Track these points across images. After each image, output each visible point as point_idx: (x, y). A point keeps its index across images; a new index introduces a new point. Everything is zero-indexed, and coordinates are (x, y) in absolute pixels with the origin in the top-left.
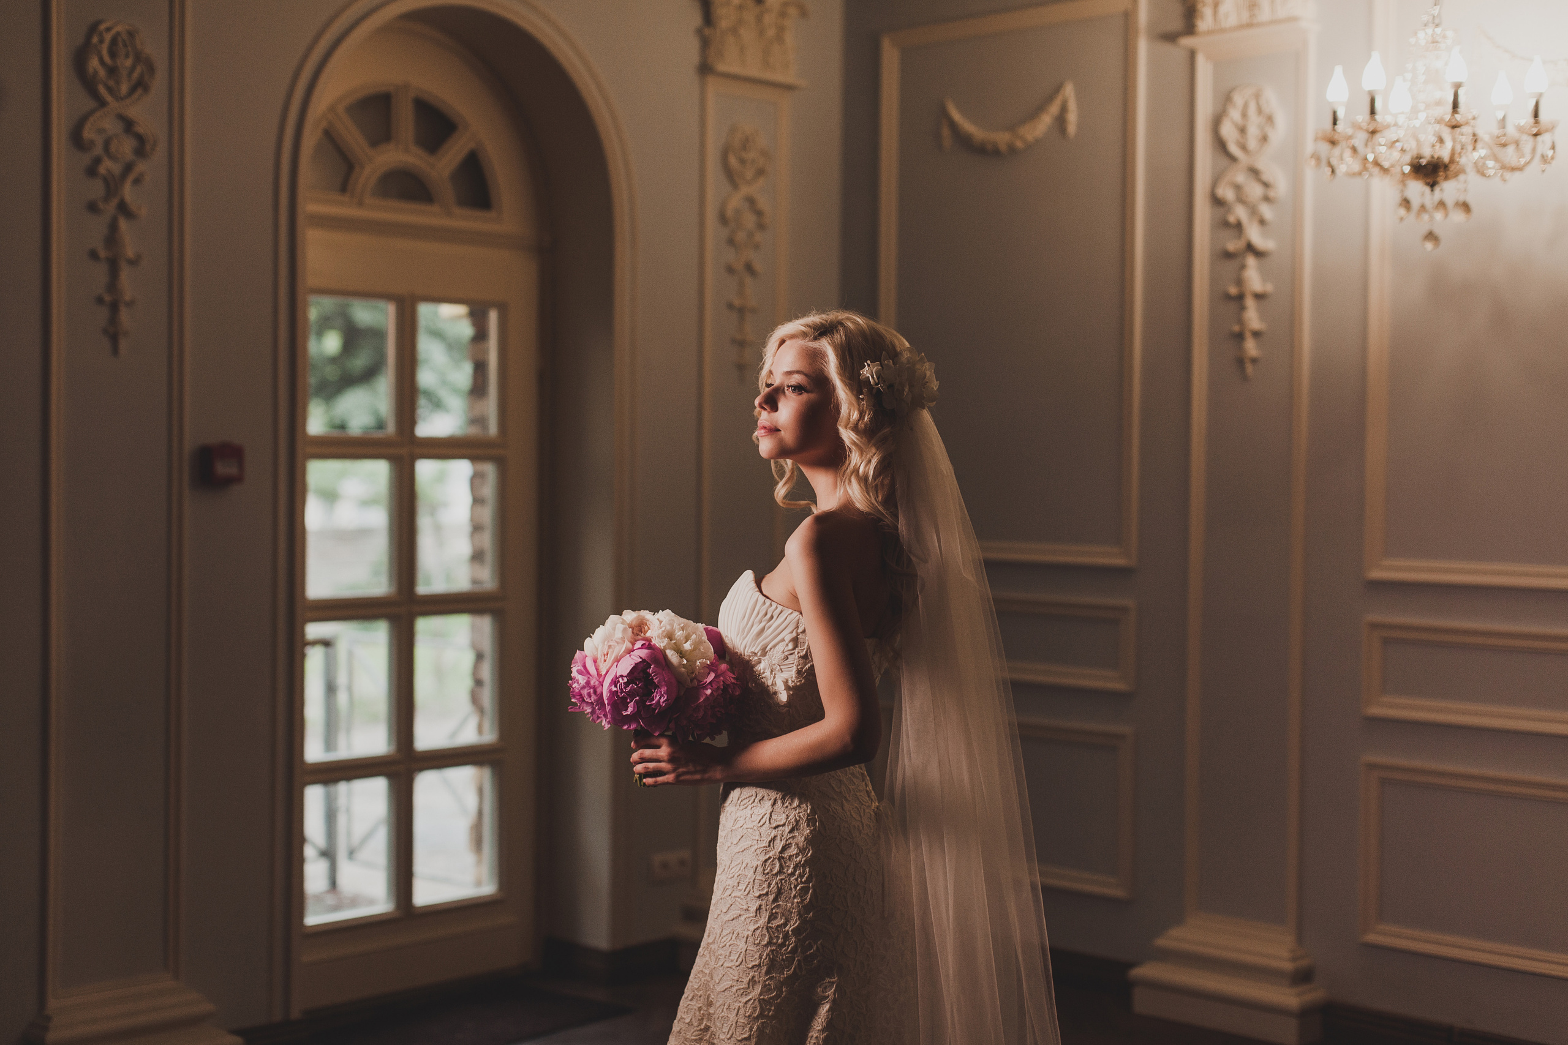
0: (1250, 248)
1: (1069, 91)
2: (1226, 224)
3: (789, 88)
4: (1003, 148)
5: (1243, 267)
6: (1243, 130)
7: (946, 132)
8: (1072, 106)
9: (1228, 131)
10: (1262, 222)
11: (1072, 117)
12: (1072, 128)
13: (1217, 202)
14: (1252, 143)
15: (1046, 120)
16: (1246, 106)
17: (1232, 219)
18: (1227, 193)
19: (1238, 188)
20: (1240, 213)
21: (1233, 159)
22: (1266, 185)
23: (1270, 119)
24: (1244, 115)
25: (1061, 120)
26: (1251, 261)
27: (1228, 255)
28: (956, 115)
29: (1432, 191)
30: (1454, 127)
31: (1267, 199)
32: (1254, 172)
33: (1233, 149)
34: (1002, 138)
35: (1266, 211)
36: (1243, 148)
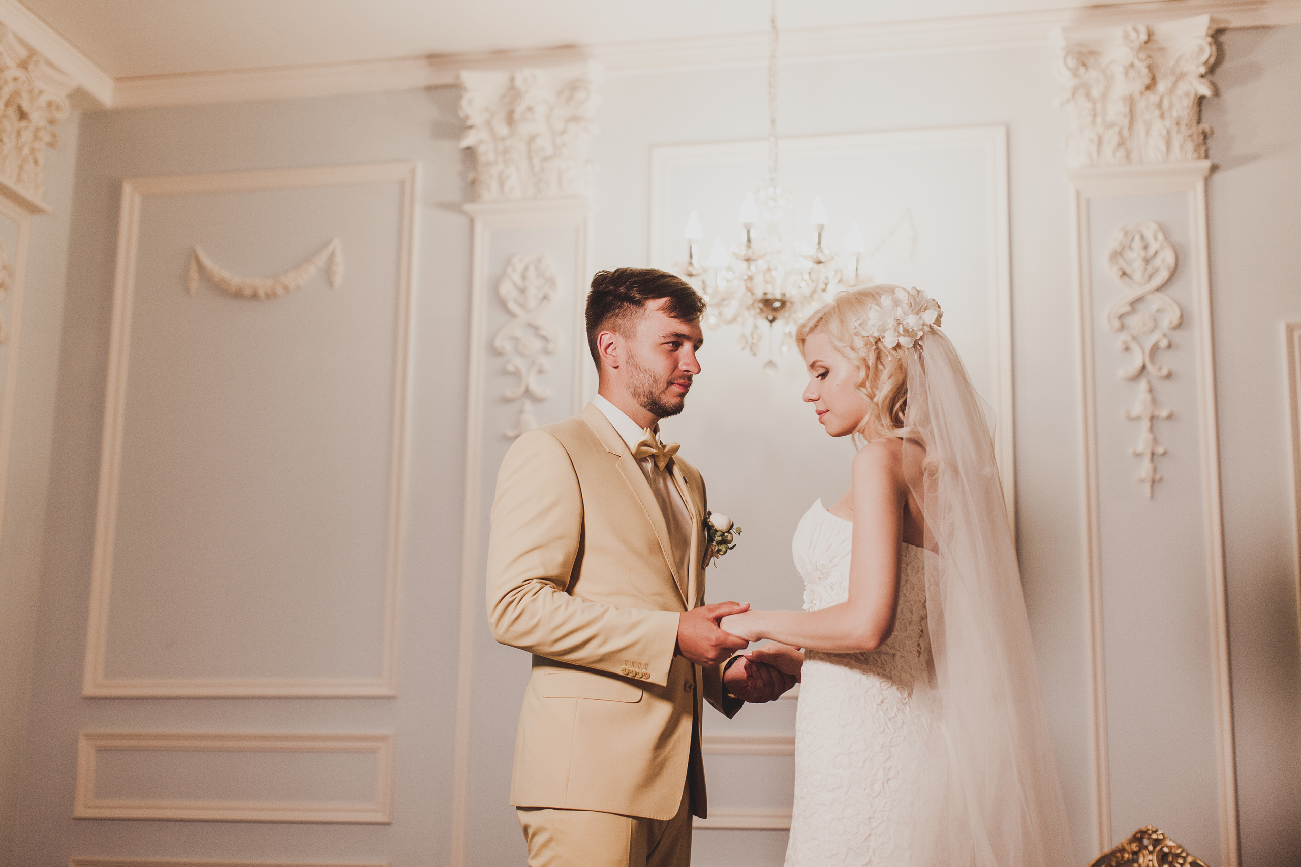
0: (528, 393)
1: (337, 245)
2: (505, 372)
3: (33, 209)
4: (261, 293)
5: (521, 412)
6: (523, 291)
7: (194, 274)
8: (339, 258)
9: (507, 290)
10: (541, 372)
11: (340, 269)
12: (338, 280)
13: (495, 352)
14: (532, 302)
15: (312, 270)
16: (526, 269)
17: (511, 368)
18: (501, 343)
19: (515, 340)
20: (519, 362)
21: (513, 315)
22: (545, 339)
23: (552, 282)
24: (524, 277)
25: (328, 273)
26: (528, 406)
27: (507, 401)
28: (207, 261)
29: (771, 326)
30: (819, 262)
31: (546, 352)
32: (534, 328)
33: (512, 306)
34: (262, 285)
35: (545, 361)
36: (523, 306)
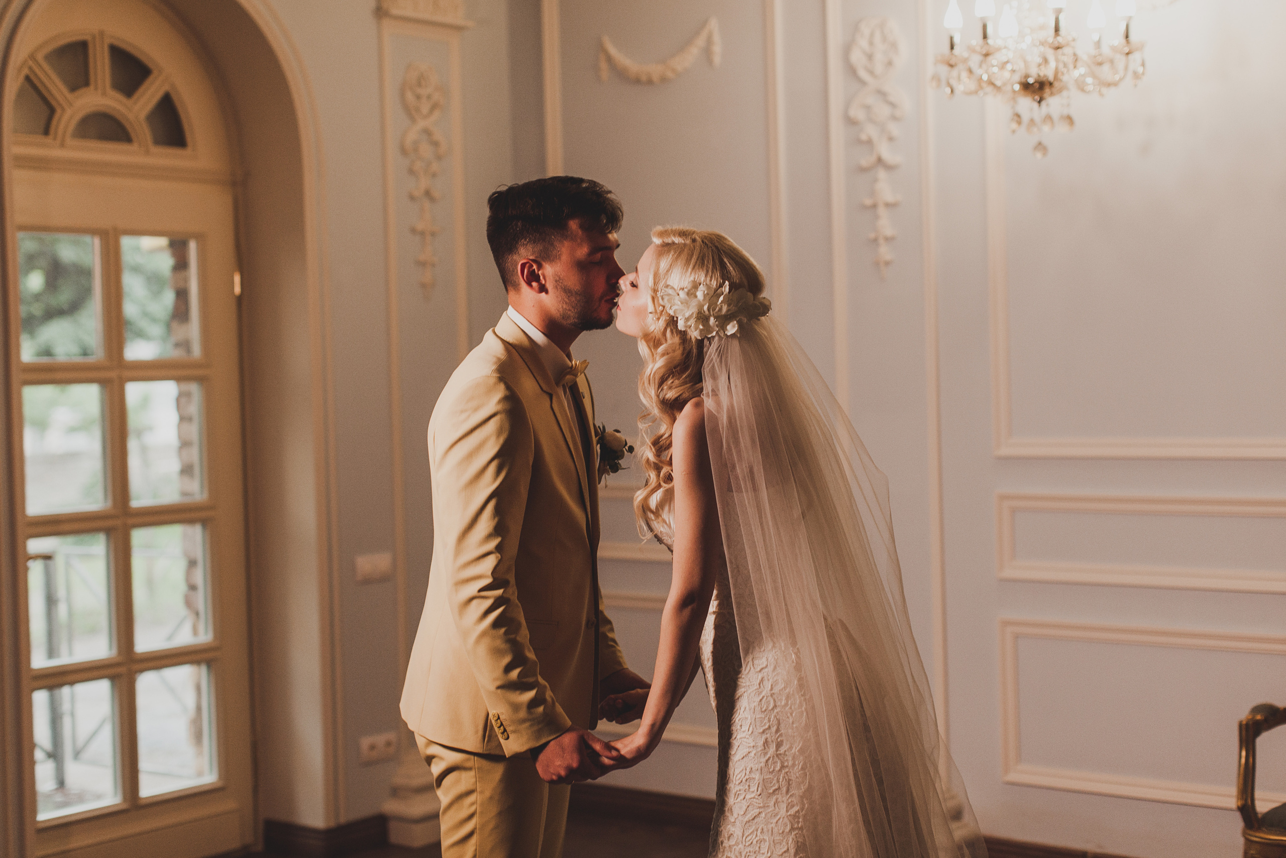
0: (880, 160)
1: (714, 25)
2: (860, 142)
3: (458, 28)
4: (655, 78)
5: (876, 180)
6: (870, 57)
7: (604, 65)
8: (717, 38)
9: (857, 57)
10: (891, 139)
11: (717, 49)
12: (717, 59)
13: (851, 122)
14: (879, 68)
15: (695, 50)
16: (872, 35)
17: (864, 137)
18: (857, 113)
19: (868, 108)
20: (870, 131)
21: (863, 83)
22: (893, 105)
23: (894, 46)
24: (871, 43)
25: (707, 52)
26: (882, 174)
27: (863, 170)
28: (613, 50)
29: (1040, 106)
30: (1058, 48)
31: (894, 118)
32: (882, 94)
33: (862, 74)
34: (655, 70)
35: (894, 129)
36: (871, 72)
